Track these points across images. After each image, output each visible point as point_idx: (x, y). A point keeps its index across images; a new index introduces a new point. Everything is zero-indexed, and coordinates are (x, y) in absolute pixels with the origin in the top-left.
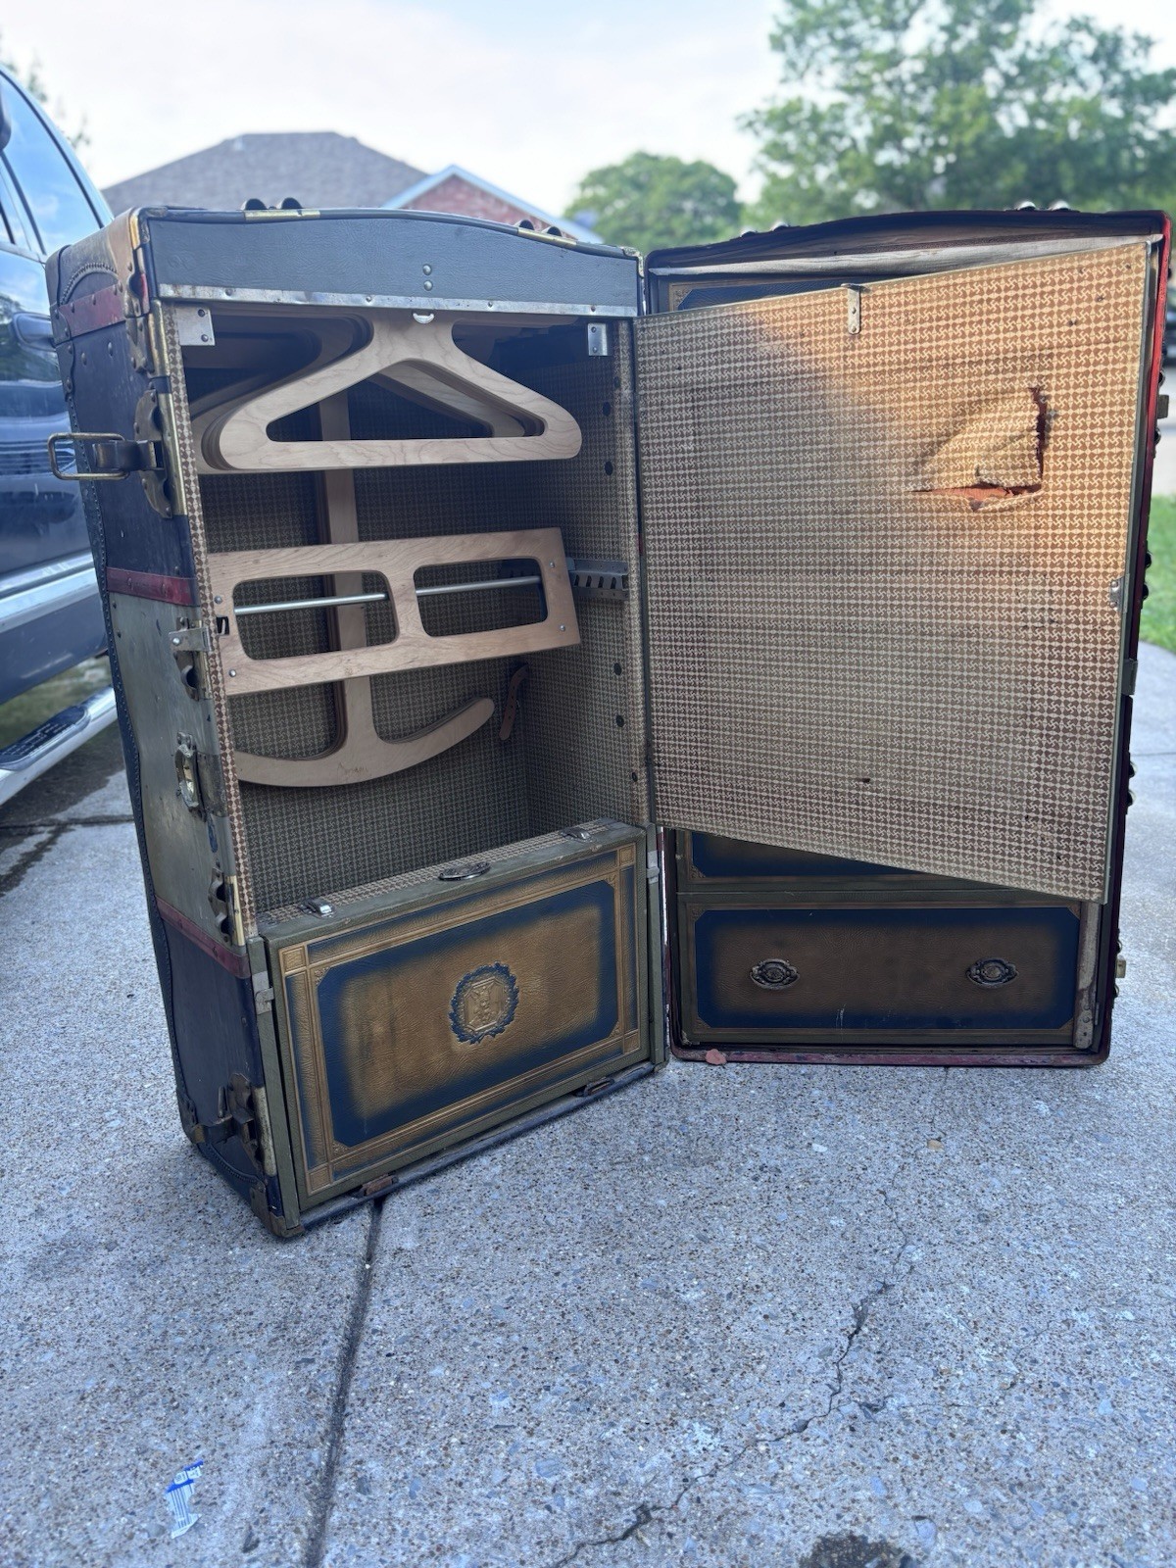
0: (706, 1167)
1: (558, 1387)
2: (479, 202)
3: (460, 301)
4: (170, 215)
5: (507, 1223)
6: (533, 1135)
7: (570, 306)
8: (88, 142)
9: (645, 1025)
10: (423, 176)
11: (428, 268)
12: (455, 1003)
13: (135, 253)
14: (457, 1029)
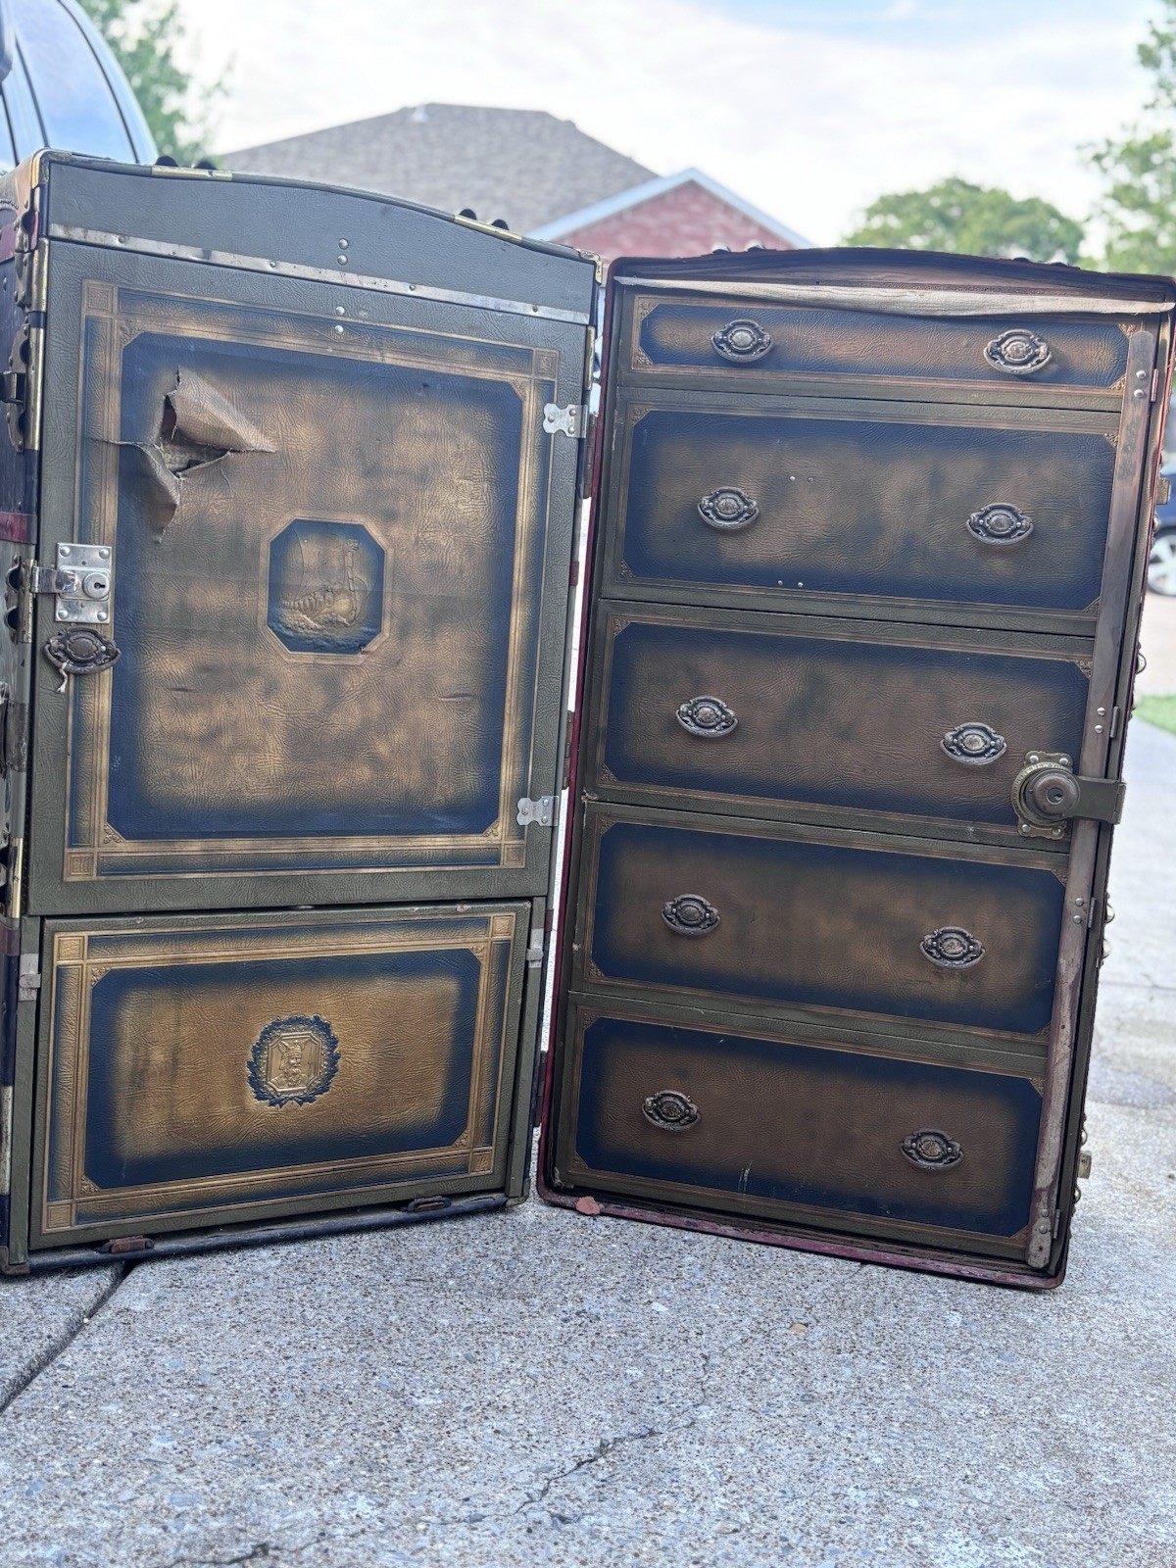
0: (516, 1301)
1: (232, 1443)
2: (720, 218)
3: (378, 280)
4: (73, 160)
5: (259, 1309)
6: (334, 1241)
7: (507, 302)
8: (226, 94)
9: (503, 1144)
10: (650, 176)
11: (345, 243)
12: (258, 1050)
13: (33, 192)
14: (255, 1082)
